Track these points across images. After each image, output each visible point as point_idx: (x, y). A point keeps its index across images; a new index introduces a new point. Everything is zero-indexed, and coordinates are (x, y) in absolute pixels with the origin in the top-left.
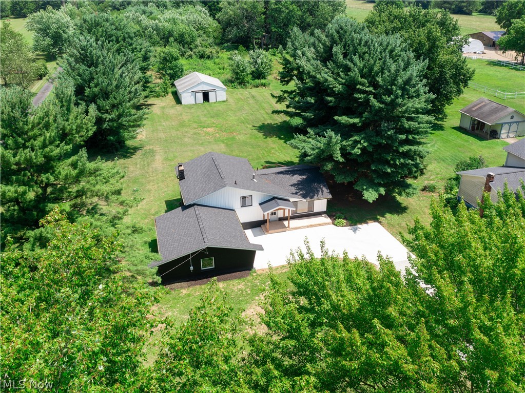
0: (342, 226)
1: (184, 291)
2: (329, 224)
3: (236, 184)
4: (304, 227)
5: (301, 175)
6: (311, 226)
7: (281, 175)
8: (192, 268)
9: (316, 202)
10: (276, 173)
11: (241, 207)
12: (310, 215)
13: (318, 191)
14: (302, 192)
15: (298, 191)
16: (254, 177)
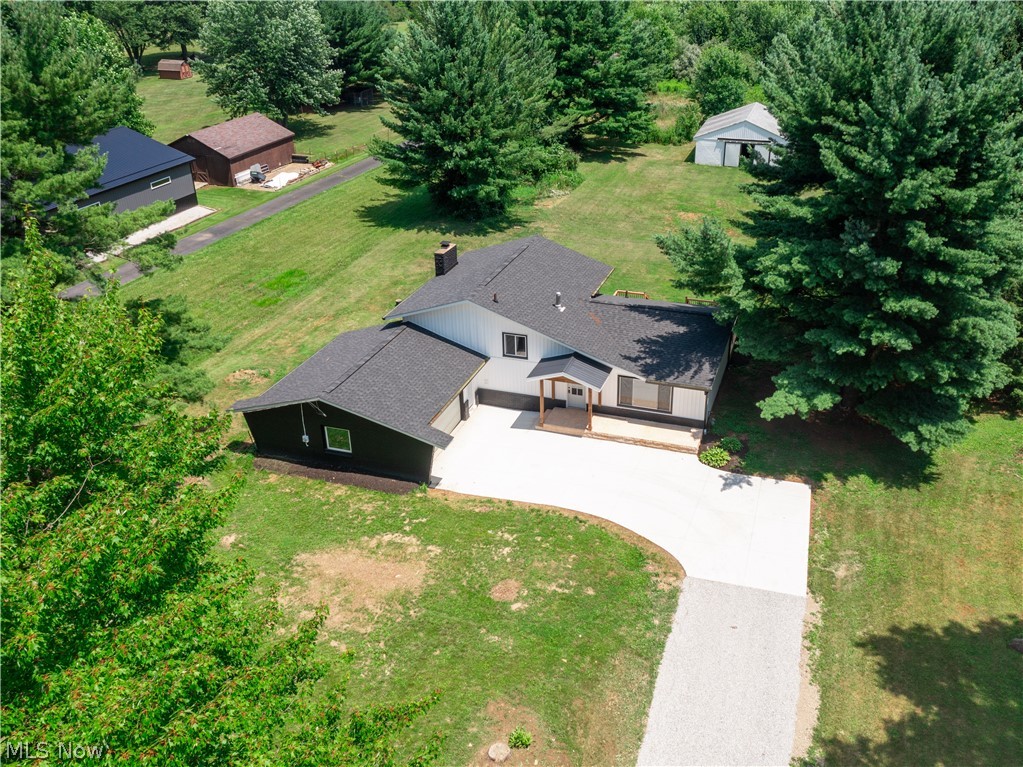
0: (714, 467)
1: (273, 478)
2: (688, 451)
3: (495, 301)
4: (626, 441)
5: (680, 323)
6: (644, 443)
7: (634, 314)
8: (306, 438)
9: (679, 393)
10: (626, 306)
11: (504, 355)
12: (661, 418)
13: (688, 368)
14: (649, 361)
15: (643, 356)
16: (558, 300)
